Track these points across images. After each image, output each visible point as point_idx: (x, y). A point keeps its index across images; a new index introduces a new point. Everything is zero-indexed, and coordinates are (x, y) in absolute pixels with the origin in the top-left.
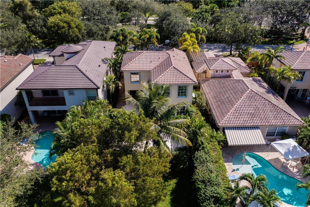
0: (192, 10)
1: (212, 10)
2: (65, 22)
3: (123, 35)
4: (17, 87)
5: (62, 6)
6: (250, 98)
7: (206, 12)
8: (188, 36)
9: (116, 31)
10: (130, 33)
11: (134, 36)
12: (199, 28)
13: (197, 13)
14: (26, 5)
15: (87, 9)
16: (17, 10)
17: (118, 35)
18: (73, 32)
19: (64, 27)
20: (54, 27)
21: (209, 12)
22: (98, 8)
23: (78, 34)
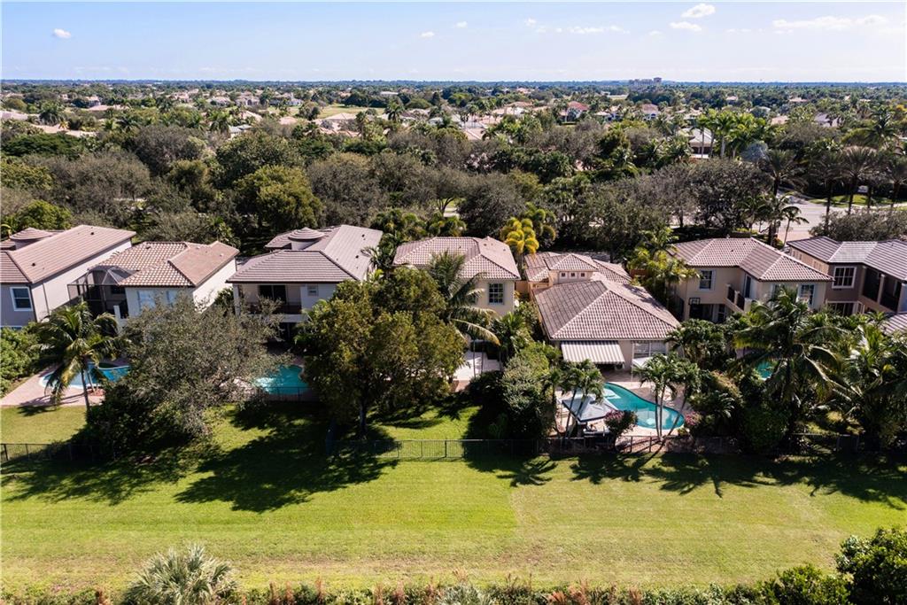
0: (535, 187)
1: (576, 186)
2: (290, 195)
3: (395, 222)
4: (227, 278)
5: (276, 174)
6: (607, 302)
7: (564, 189)
8: (517, 223)
9: (383, 216)
10: (410, 219)
11: (416, 224)
12: (542, 210)
13: (547, 193)
14: (201, 173)
15: (321, 182)
16: (183, 181)
17: (386, 221)
18: (304, 213)
19: (288, 203)
20: (271, 202)
21: (570, 190)
22: (345, 181)
23: (312, 216)
